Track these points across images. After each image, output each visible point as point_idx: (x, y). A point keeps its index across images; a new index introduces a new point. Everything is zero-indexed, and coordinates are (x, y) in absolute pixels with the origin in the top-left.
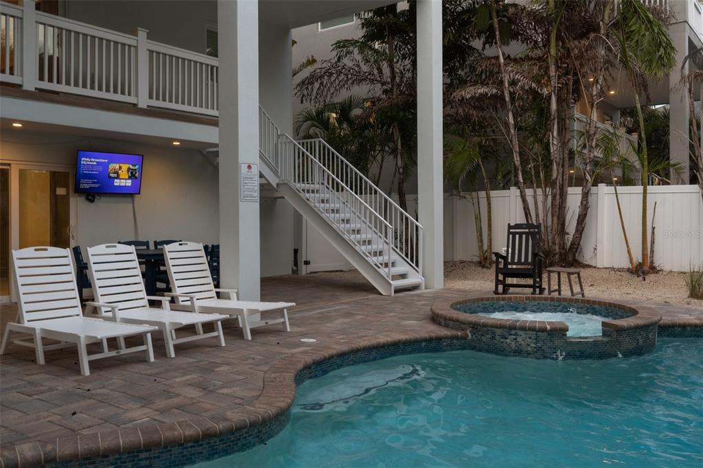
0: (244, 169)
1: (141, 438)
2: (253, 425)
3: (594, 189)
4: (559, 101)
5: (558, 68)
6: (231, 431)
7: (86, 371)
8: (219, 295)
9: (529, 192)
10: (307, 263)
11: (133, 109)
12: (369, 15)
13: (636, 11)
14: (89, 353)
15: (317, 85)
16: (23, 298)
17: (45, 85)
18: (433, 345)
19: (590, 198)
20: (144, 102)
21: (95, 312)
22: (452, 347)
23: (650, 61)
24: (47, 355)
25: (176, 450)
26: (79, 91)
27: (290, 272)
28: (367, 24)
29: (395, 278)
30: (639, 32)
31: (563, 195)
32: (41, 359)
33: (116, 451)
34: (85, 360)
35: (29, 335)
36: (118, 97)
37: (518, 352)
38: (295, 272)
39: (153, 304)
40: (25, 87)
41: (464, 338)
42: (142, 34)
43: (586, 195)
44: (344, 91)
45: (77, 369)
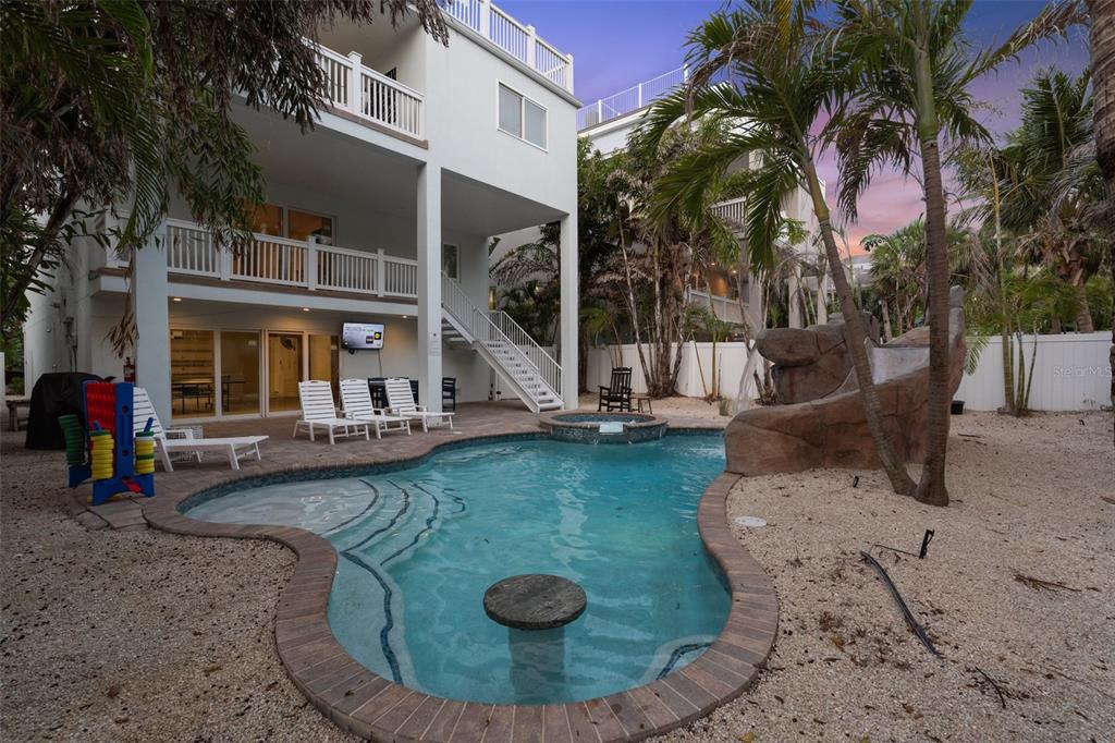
0: (431, 336)
1: (346, 463)
2: (399, 461)
3: (685, 344)
4: (662, 287)
5: (659, 263)
6: (388, 463)
7: (333, 442)
8: (418, 409)
9: (645, 346)
10: (499, 393)
11: (375, 298)
12: (544, 225)
13: (715, 225)
14: (335, 434)
15: (508, 273)
16: (305, 412)
17: (322, 287)
18: (530, 437)
19: (683, 351)
20: (382, 293)
21: (344, 416)
22: (541, 438)
23: (726, 258)
24: (316, 436)
25: (361, 470)
26: (342, 289)
27: (487, 399)
28: (544, 231)
29: (540, 402)
30: (717, 237)
31: (667, 349)
32: (313, 438)
33: (334, 467)
34: (332, 437)
35: (306, 426)
36: (366, 291)
37: (574, 441)
38: (490, 399)
39: (378, 413)
40: (310, 289)
41: (549, 433)
42: (381, 252)
43: (680, 348)
44: (524, 277)
45: (329, 442)
